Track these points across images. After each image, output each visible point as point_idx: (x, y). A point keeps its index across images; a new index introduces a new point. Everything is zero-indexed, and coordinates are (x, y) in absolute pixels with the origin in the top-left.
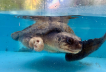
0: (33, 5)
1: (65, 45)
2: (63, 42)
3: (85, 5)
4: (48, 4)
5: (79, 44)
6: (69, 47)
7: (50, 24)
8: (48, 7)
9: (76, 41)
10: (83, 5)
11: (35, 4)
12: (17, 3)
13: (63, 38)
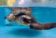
0: (11, 3)
2: (22, 20)
3: (37, 2)
4: (19, 2)
5: (29, 21)
7: (20, 11)
8: (19, 4)
10: (36, 2)
11: (12, 2)
12: (3, 2)
13: (22, 18)
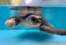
1: (31, 22)
2: (30, 20)
5: (39, 20)
6: (33, 22)
9: (37, 18)
13: (30, 18)
